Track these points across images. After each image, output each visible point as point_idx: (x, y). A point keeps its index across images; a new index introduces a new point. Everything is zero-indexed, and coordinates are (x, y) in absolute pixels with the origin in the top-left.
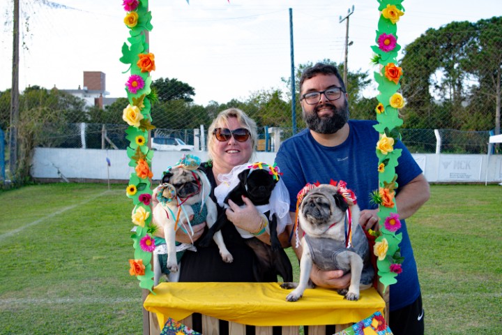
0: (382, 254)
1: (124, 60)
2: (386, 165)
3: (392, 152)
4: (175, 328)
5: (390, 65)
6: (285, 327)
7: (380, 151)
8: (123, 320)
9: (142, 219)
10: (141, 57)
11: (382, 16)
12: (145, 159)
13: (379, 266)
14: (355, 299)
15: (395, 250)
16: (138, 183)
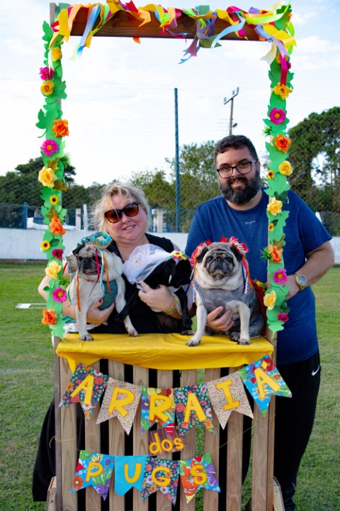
0: (271, 304)
1: (40, 125)
2: (275, 225)
3: (280, 214)
4: (85, 372)
5: (280, 136)
6: (184, 370)
7: (270, 213)
8: (15, 388)
9: (55, 271)
10: (56, 123)
11: (273, 94)
12: (58, 217)
13: (268, 315)
14: (247, 343)
15: (282, 301)
16: (51, 239)
